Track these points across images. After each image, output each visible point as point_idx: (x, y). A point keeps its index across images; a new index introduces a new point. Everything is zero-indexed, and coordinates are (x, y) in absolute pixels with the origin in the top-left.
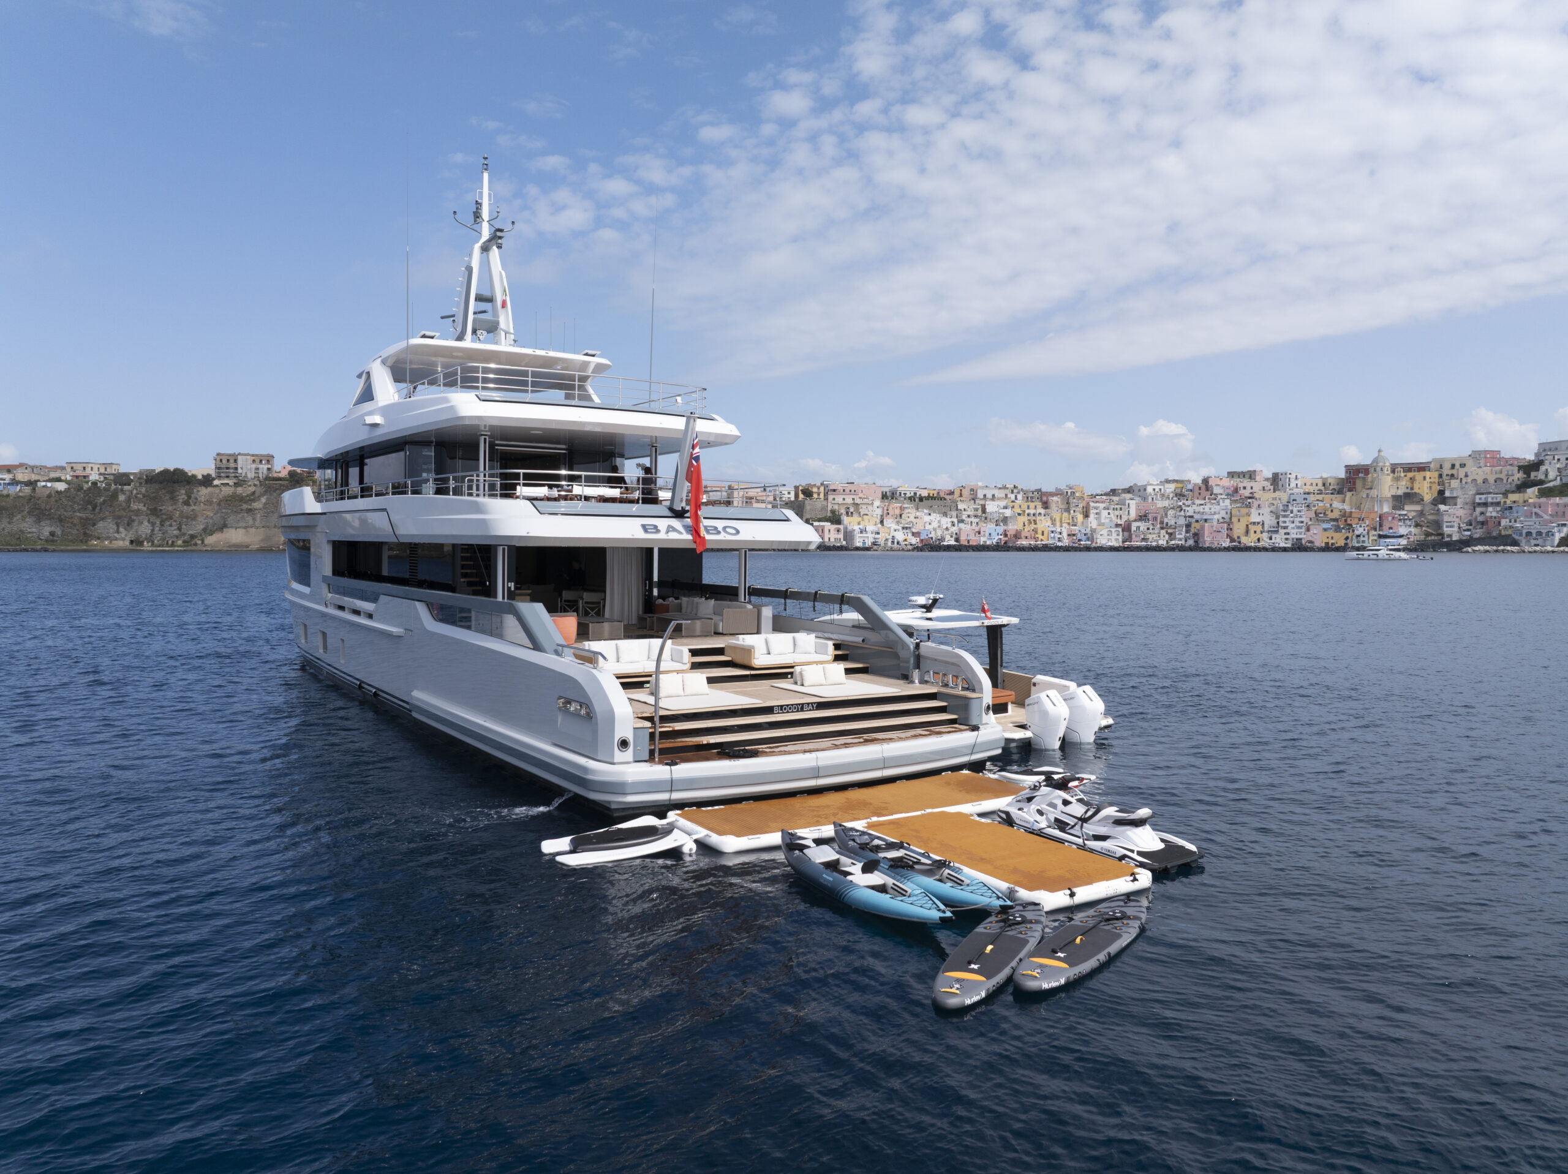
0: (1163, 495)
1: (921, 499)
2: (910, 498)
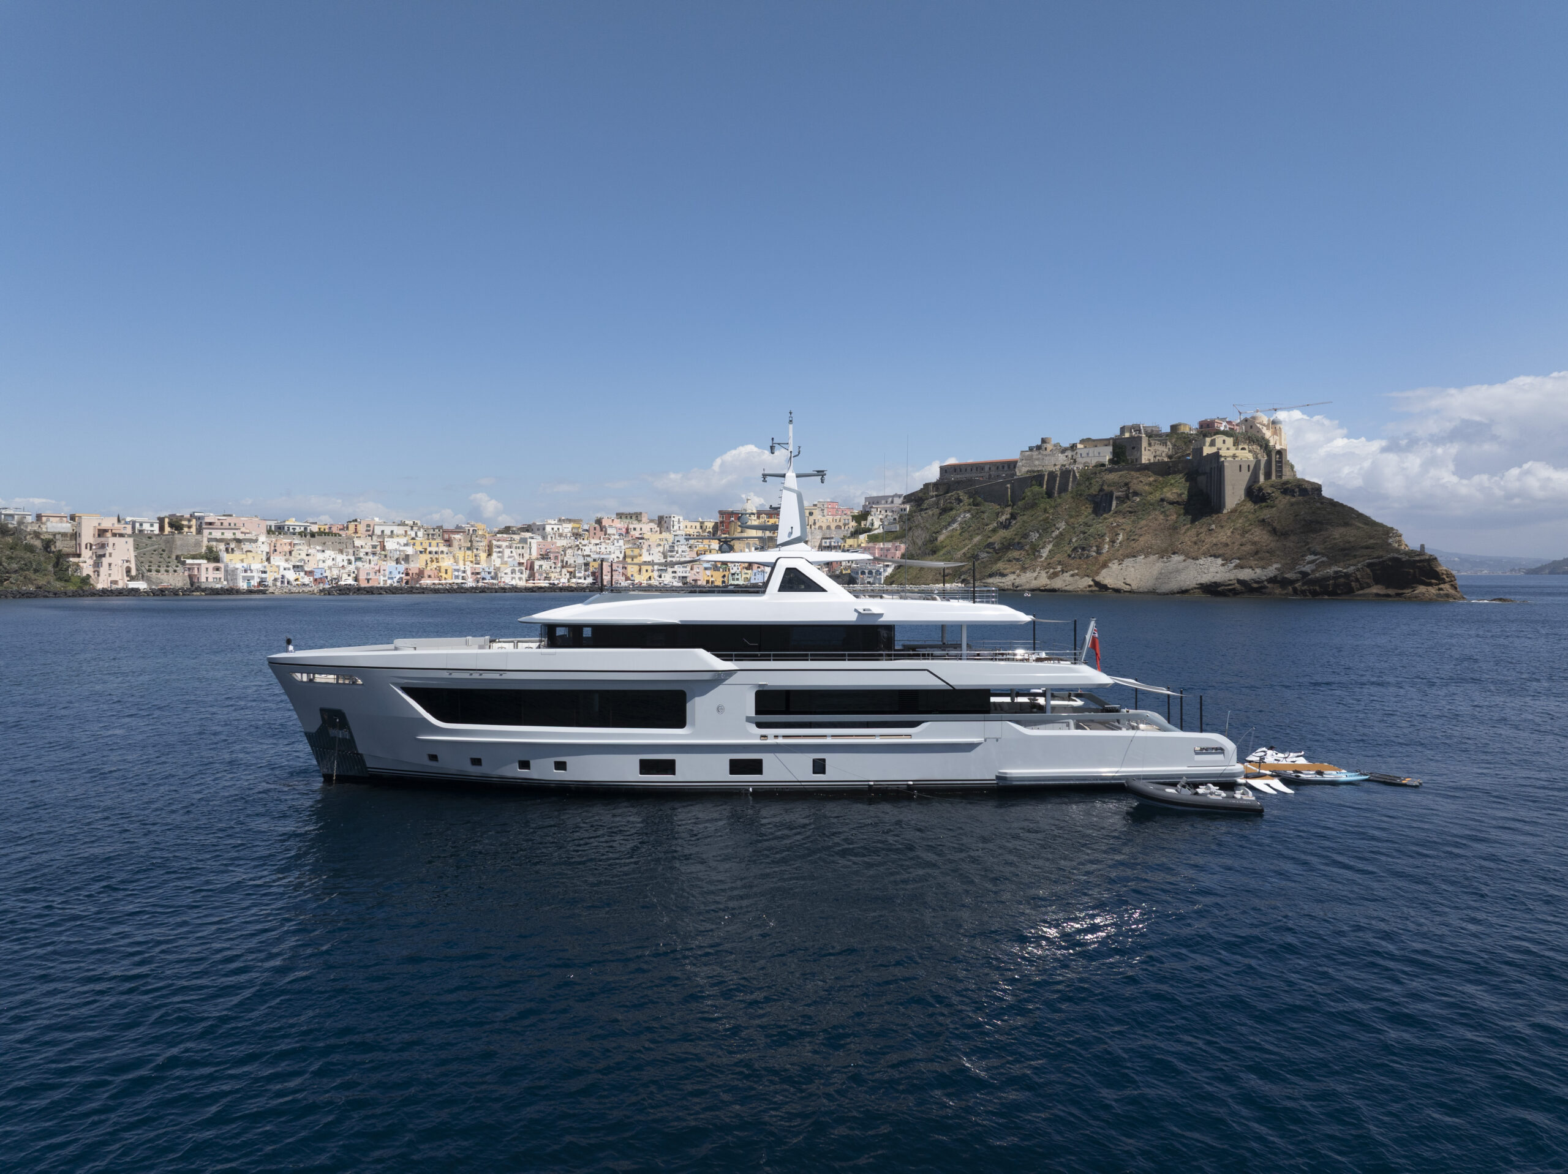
0: (561, 535)
1: (313, 535)
2: (300, 534)
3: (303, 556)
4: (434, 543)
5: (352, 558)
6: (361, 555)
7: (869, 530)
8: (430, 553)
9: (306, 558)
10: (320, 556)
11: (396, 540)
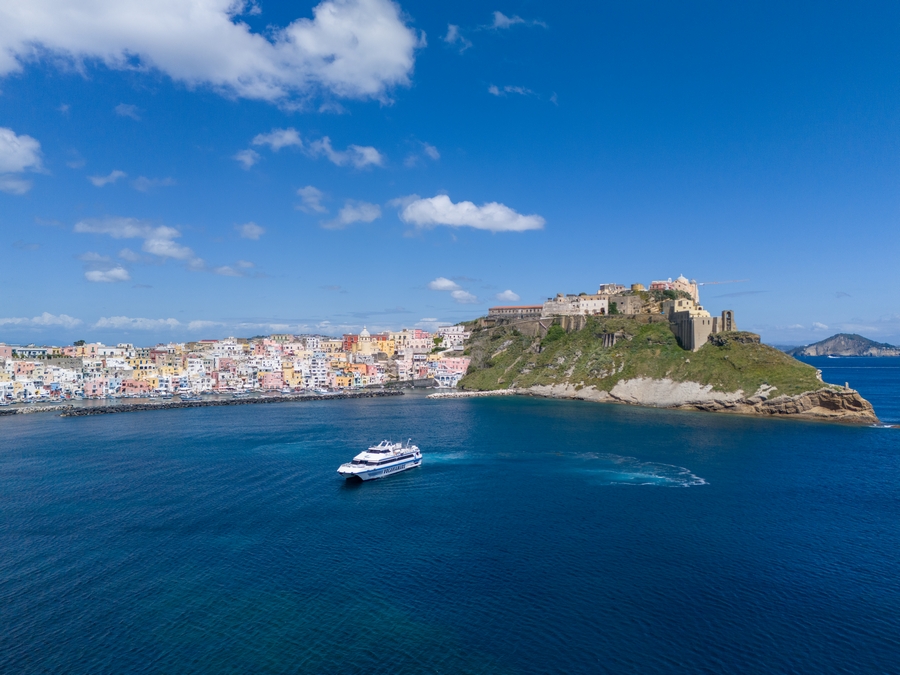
1: (49, 357)
3: (42, 373)
4: (144, 361)
5: (82, 374)
6: (88, 371)
7: (444, 349)
8: (141, 368)
9: (45, 375)
10: (56, 373)
11: (114, 359)
